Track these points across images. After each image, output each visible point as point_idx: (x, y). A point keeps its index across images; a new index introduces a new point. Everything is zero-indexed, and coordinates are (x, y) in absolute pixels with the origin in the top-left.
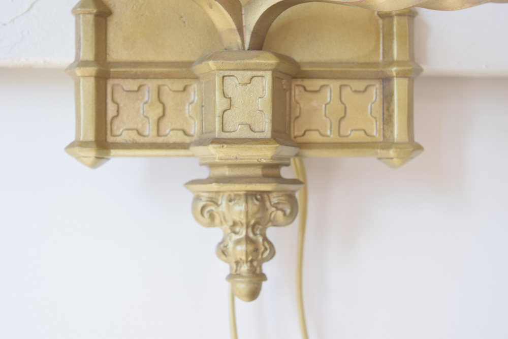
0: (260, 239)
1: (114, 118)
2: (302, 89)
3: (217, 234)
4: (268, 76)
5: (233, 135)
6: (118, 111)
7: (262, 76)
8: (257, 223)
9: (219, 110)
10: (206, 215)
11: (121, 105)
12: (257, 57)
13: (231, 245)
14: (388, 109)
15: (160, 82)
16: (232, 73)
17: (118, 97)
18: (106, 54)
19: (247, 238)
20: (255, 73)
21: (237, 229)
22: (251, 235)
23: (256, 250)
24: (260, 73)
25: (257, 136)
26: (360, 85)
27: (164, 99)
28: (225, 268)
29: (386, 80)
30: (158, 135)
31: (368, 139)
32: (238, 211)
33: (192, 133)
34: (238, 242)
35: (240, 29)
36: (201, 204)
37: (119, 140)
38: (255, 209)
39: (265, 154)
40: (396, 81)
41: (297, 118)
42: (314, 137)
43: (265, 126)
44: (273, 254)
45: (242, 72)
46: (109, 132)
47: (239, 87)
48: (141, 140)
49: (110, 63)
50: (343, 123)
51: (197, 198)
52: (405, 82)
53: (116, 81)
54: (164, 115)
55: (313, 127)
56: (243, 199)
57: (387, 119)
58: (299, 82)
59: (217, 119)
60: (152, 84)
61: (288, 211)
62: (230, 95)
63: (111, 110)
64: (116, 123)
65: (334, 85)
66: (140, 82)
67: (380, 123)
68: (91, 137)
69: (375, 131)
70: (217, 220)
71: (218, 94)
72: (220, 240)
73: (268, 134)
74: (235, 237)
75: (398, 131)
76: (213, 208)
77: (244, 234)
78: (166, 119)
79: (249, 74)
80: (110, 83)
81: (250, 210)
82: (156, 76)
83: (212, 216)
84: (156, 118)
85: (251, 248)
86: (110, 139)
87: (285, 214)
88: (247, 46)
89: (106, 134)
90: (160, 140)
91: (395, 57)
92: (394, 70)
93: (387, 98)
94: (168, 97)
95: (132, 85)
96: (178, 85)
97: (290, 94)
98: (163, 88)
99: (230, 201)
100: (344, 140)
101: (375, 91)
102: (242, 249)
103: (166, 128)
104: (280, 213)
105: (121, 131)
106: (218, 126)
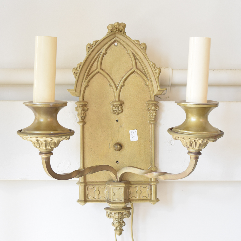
0: (122, 222)
1: (88, 194)
2: (131, 187)
3: (112, 220)
4: (123, 188)
5: (115, 201)
6: (89, 193)
7: (122, 188)
8: (121, 218)
9: (112, 196)
10: (109, 217)
11: (90, 191)
12: (120, 184)
13: (115, 223)
14: (151, 192)
15: (99, 186)
16: (115, 188)
17: (89, 190)
18: (86, 180)
19: (119, 222)
20: (120, 188)
21: (117, 219)
22: (120, 221)
23: (121, 224)
24: (121, 188)
25: (121, 201)
26: (145, 186)
27: (99, 190)
28: (114, 228)
29: (151, 186)
30: (98, 198)
31: (147, 199)
32: (117, 216)
33: (106, 198)
34: (117, 223)
35: (117, 177)
36: (108, 214)
37: (89, 199)
38: (120, 215)
39: (123, 205)
40: (153, 186)
41: (130, 194)
42: (134, 198)
43: (122, 199)
44: (125, 224)
45: (117, 187)
46: (87, 198)
47: (117, 190)
48: (94, 199)
49: (87, 182)
50: (141, 195)
51: (107, 212)
52: (154, 186)
53: (88, 186)
54: (99, 193)
55: (134, 196)
56: (118, 213)
57: (151, 194)
58: (130, 186)
59: (112, 198)
60: (97, 187)
61: (128, 215)
62: (114, 192)
63: (87, 193)
64: (88, 195)
65: (139, 186)
66: (94, 186)
67: (149, 195)
68: (83, 199)
69: (148, 197)
70: (112, 217)
71: (112, 192)
72: (113, 221)
73: (123, 201)
74: (116, 221)
75: (153, 197)
76: (111, 215)
77: (118, 221)
78: (100, 194)
79: (119, 188)
80: (87, 186)
81: (119, 216)
82: (98, 185)
83: (111, 217)
84: (98, 194)
85: (120, 224)
86: (87, 199)
87: (127, 216)
88: (118, 181)
89: (86, 198)
90: (99, 199)
91: (152, 181)
92: (152, 184)
93: (151, 189)
94: (100, 189)
95: (92, 187)
96: (103, 187)
97: (128, 190)
98: (99, 187)
99: (115, 214)
100: (141, 199)
101: (148, 188)
102: (118, 224)
103: (100, 197)
104: (126, 216)
105: (90, 197)
106: (112, 199)
